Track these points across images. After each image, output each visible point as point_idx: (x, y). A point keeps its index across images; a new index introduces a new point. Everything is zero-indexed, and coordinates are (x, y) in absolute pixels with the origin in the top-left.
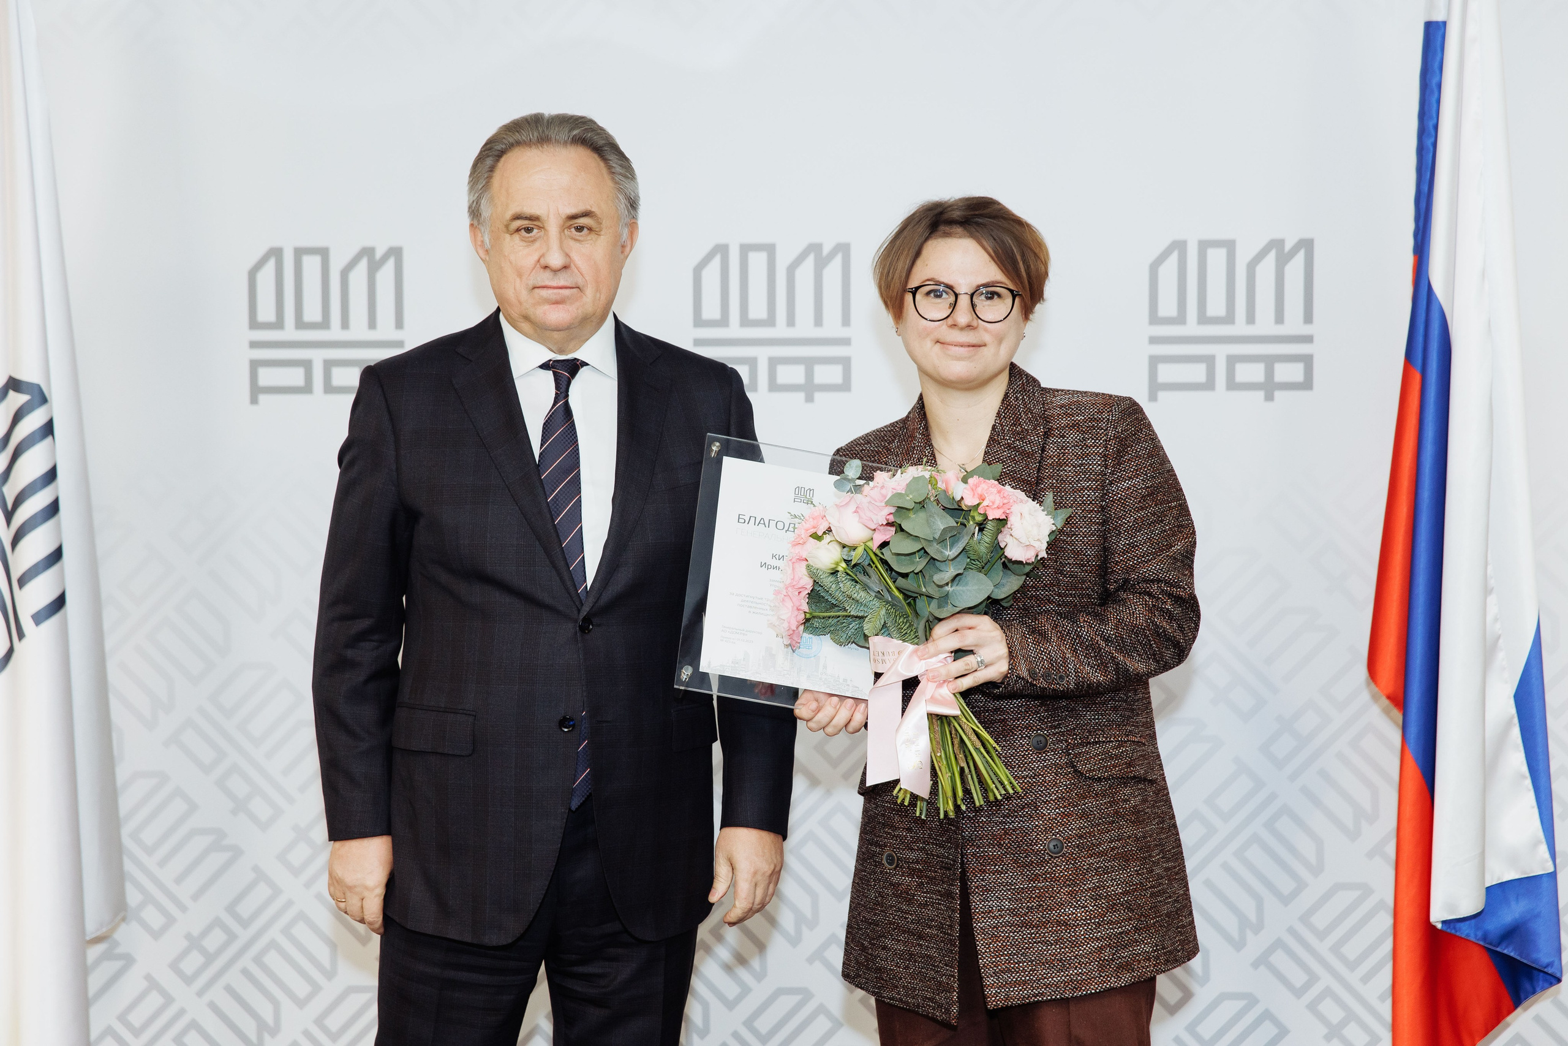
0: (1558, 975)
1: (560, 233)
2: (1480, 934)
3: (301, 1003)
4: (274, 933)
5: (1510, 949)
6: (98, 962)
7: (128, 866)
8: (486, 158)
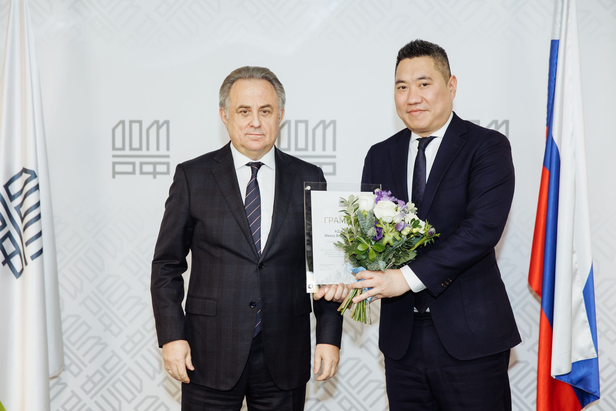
3: (129, 402)
5: (581, 386)
6: (54, 386)
8: (227, 83)
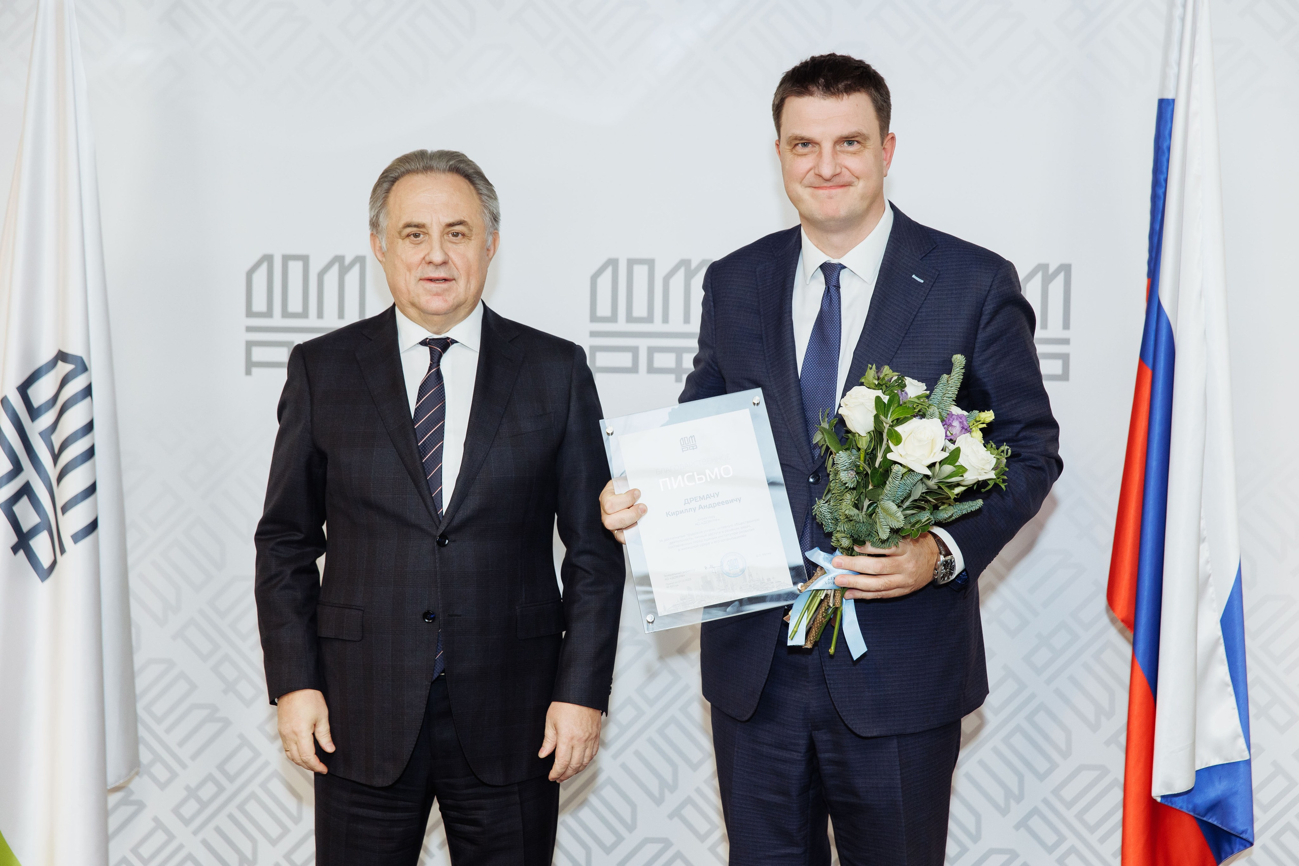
0: (1251, 840)
1: (441, 237)
2: (1190, 806)
4: (254, 787)
5: (1214, 819)
6: (117, 806)
7: (142, 732)
8: (383, 183)
